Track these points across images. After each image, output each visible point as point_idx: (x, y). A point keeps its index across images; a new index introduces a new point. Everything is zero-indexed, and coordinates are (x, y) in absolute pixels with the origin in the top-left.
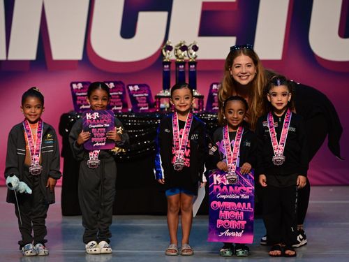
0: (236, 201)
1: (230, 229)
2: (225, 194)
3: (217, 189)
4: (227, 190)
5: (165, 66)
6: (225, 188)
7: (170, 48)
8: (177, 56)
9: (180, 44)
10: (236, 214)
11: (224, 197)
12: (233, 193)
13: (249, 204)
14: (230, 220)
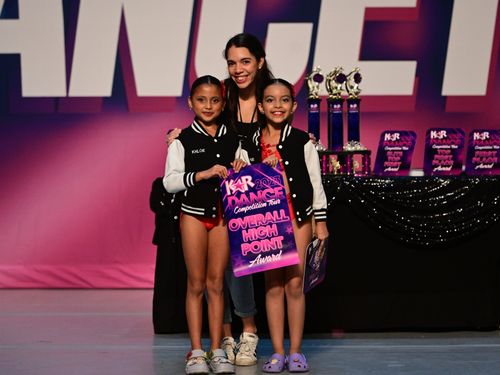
0: (263, 211)
1: (262, 253)
2: (245, 206)
3: (233, 201)
4: (246, 199)
6: (243, 196)
7: (319, 78)
8: (330, 91)
10: (267, 230)
11: (245, 209)
12: (256, 202)
13: (282, 211)
14: (259, 240)
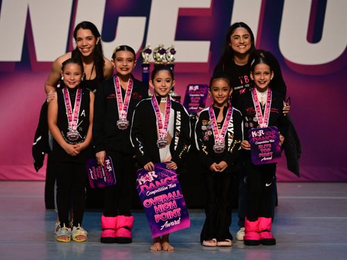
0: (166, 192)
1: (168, 220)
2: (153, 190)
3: (145, 188)
4: (154, 186)
5: (144, 68)
6: (151, 184)
7: (149, 51)
8: (156, 59)
9: (159, 48)
10: (170, 204)
11: (154, 192)
12: (160, 187)
13: (178, 191)
14: (165, 212)
